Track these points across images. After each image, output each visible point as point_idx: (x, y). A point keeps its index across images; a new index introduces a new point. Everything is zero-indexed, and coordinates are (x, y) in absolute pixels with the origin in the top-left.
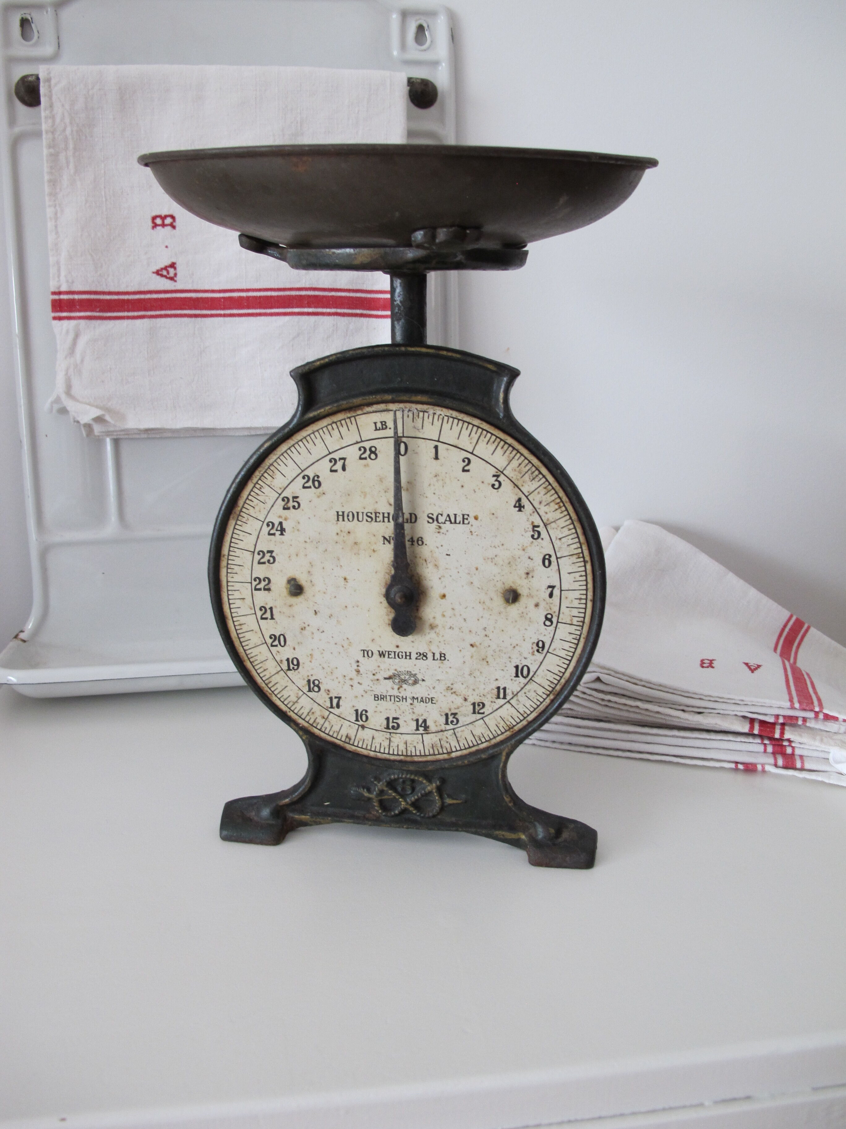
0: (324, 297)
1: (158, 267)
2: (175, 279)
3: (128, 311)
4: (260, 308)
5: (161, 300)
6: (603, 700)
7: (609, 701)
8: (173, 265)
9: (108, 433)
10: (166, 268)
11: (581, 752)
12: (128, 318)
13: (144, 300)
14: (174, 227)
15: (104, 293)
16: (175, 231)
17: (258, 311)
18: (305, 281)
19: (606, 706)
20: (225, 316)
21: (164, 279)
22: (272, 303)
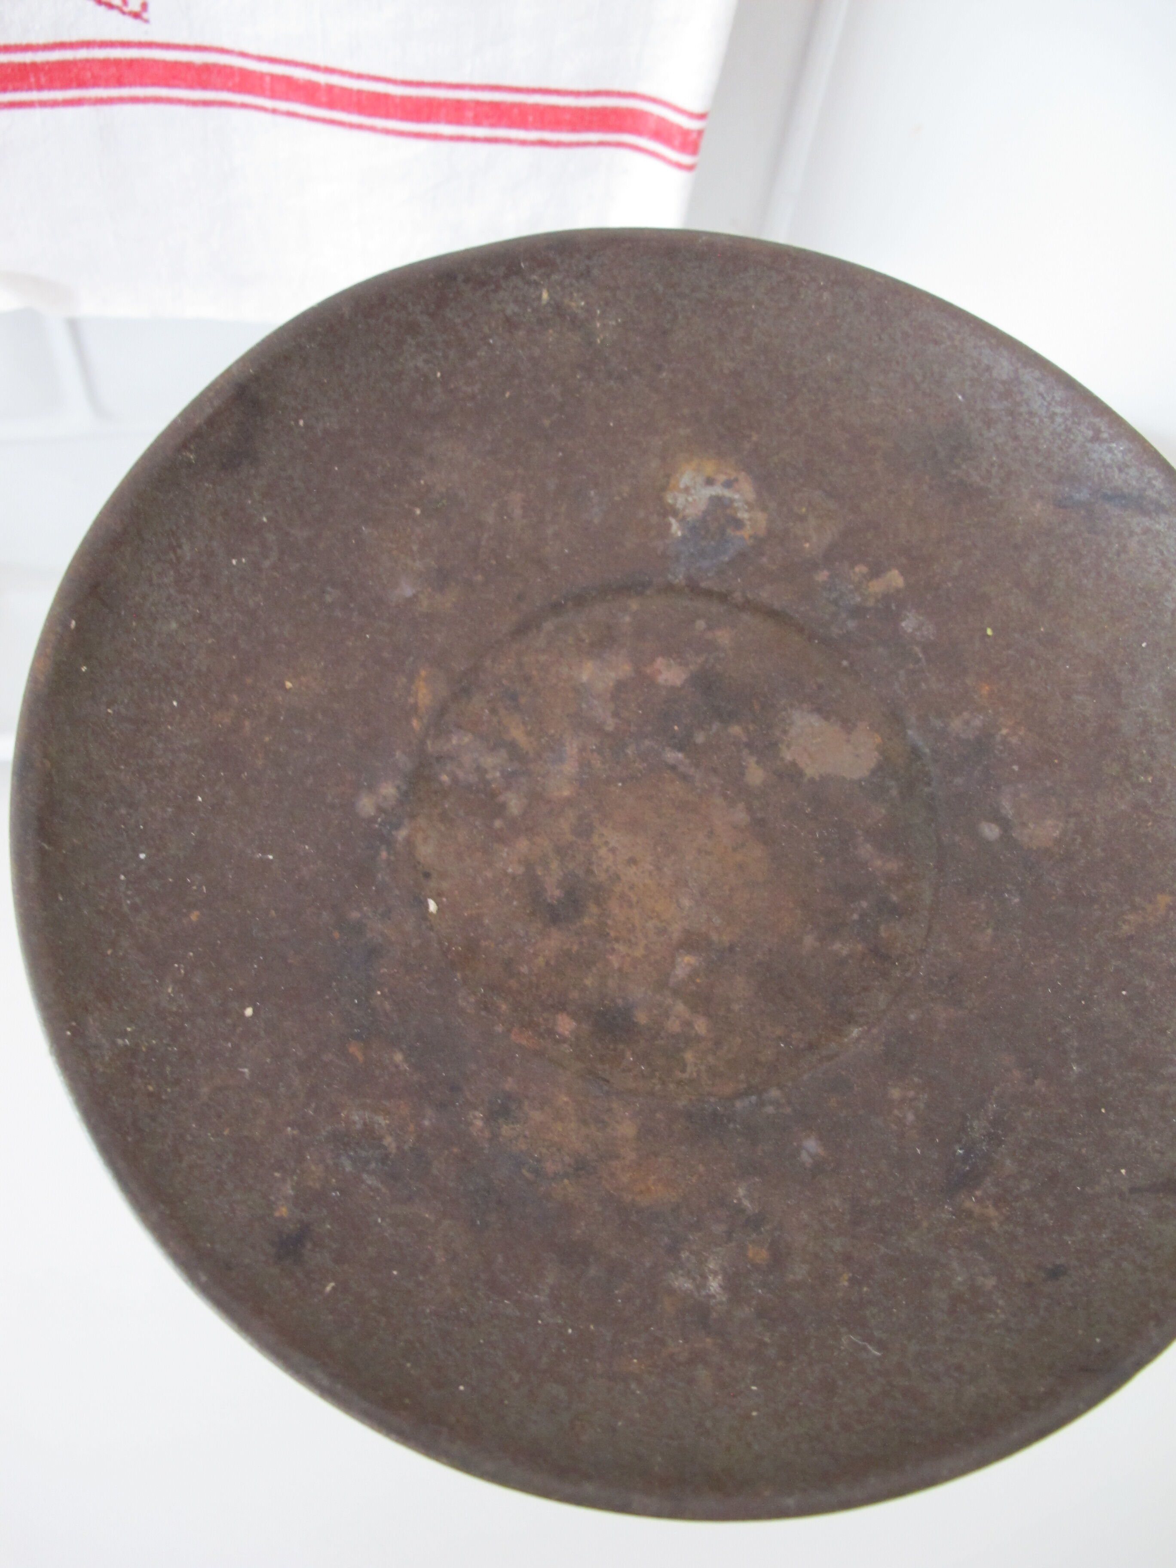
0: (513, 105)
2: (145, 16)
3: (40, 87)
5: (117, 62)
12: (43, 104)
20: (274, 111)
21: (115, 13)
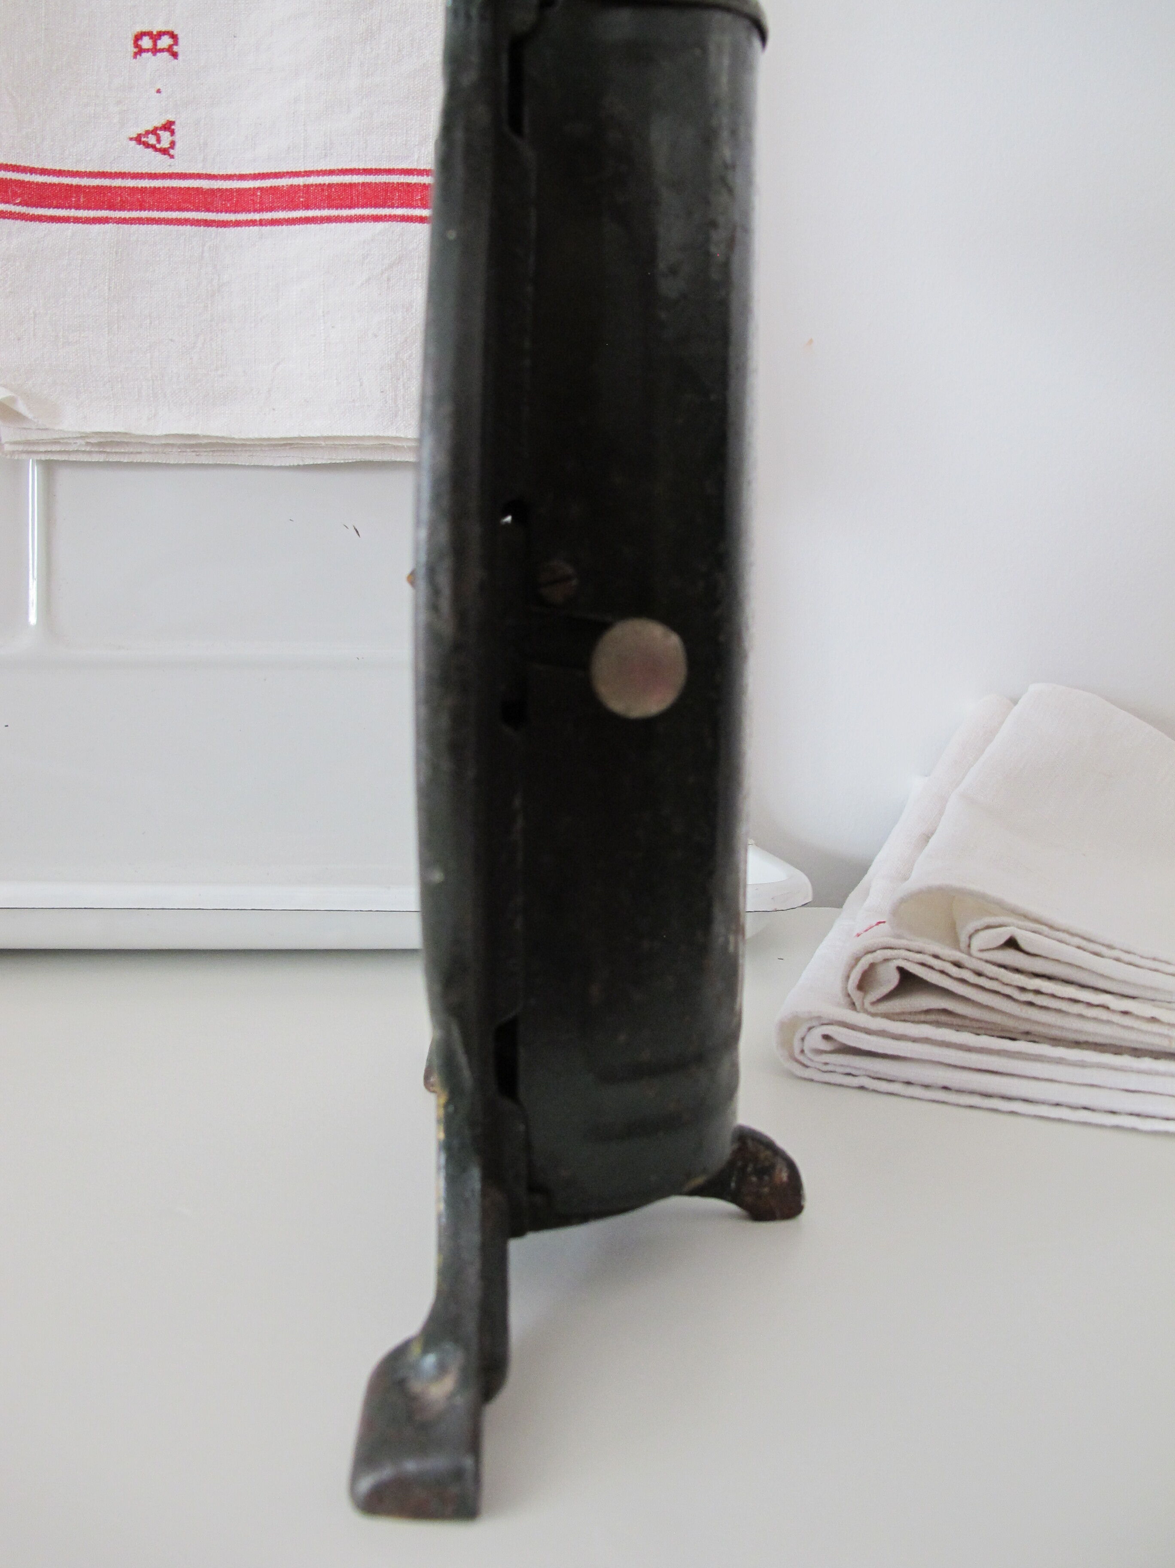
1: (141, 130)
2: (172, 152)
3: (77, 207)
4: (330, 207)
5: (143, 190)
6: (1023, 989)
7: (1038, 992)
8: (168, 127)
9: (29, 447)
10: (154, 131)
11: (971, 1107)
12: (77, 220)
13: (110, 188)
14: (175, 55)
15: (32, 171)
16: (176, 61)
17: (326, 213)
18: (419, 157)
19: (1031, 1004)
20: (262, 223)
21: (150, 152)
22: (352, 198)
